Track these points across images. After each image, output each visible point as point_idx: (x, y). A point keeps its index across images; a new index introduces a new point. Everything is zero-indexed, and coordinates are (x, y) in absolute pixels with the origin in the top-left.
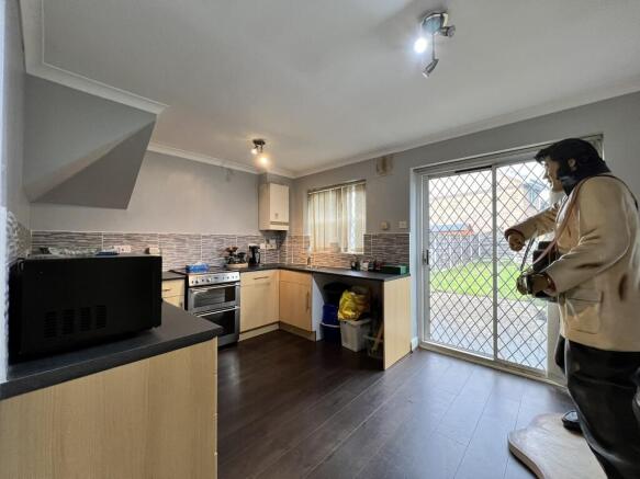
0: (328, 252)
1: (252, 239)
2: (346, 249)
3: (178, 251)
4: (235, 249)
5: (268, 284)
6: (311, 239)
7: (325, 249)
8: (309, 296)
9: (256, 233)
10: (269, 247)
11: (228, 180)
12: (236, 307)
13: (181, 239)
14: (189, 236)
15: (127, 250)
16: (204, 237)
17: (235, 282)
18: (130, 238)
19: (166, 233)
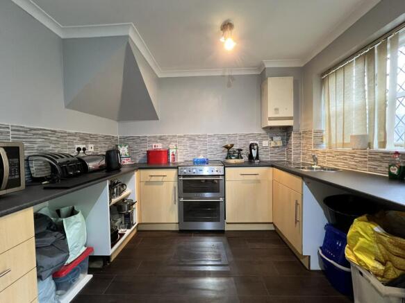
0: (348, 149)
2: (383, 144)
5: (258, 181)
6: (325, 133)
7: (344, 145)
8: (298, 205)
9: (257, 130)
10: (273, 144)
11: (229, 85)
12: (221, 200)
13: (191, 138)
14: (197, 136)
15: (160, 146)
16: (210, 136)
17: (219, 175)
18: (161, 139)
19: (182, 135)
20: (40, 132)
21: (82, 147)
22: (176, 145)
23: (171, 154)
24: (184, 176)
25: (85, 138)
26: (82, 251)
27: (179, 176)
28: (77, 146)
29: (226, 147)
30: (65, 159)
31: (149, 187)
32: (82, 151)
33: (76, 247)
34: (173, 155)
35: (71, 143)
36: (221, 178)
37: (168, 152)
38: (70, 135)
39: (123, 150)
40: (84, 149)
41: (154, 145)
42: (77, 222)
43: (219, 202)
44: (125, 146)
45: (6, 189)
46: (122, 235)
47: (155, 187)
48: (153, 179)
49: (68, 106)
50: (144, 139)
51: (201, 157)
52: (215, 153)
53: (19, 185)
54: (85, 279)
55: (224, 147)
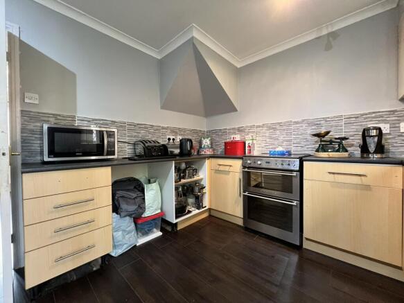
1: (380, 116)
3: (270, 138)
4: (327, 133)
12: (296, 203)
13: (272, 128)
14: (279, 124)
15: (238, 138)
16: (297, 123)
17: (292, 171)
18: (240, 130)
19: (261, 124)
20: (143, 126)
21: (172, 137)
22: (252, 136)
23: (247, 145)
24: (249, 168)
25: (174, 131)
26: (157, 212)
27: (244, 167)
28: (168, 137)
29: (318, 135)
30: (153, 144)
31: (218, 175)
32: (171, 141)
33: (152, 207)
34: (249, 146)
35: (164, 134)
36: (294, 174)
37: (244, 143)
38: (163, 128)
39: (206, 142)
40: (174, 139)
41: (232, 136)
42: (152, 189)
43: (292, 205)
44: (208, 138)
45: (107, 155)
46: (189, 212)
47: (223, 176)
48: (221, 168)
49: (163, 108)
50: (224, 132)
51: (280, 149)
52: (303, 144)
53: (114, 154)
54: (157, 234)
55: (315, 135)
